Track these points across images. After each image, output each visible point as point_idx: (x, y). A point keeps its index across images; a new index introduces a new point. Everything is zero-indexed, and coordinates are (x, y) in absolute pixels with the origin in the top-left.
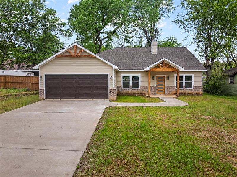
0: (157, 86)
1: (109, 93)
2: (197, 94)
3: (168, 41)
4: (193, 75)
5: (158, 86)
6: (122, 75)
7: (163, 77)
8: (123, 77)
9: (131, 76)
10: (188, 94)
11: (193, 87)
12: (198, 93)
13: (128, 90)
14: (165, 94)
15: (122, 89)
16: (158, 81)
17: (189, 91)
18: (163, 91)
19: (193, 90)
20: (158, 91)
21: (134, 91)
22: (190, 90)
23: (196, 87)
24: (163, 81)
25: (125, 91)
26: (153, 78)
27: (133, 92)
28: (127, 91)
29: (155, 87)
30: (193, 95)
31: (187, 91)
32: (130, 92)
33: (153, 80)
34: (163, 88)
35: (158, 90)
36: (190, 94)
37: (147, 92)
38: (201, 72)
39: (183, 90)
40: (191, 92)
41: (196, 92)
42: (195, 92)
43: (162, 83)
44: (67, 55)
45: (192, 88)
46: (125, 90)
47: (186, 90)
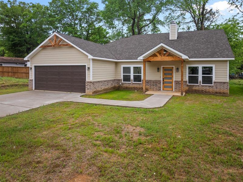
0: (163, 80)
1: (86, 87)
2: (220, 93)
3: (226, 24)
4: (213, 66)
5: (165, 80)
6: (123, 66)
7: (171, 68)
8: (124, 68)
9: (132, 67)
10: (206, 92)
11: (214, 83)
12: (222, 91)
13: (129, 83)
14: (174, 90)
15: (123, 82)
16: (164, 74)
17: (208, 88)
18: (172, 87)
19: (213, 86)
20: (164, 87)
21: (136, 86)
22: (209, 86)
23: (218, 82)
24: (172, 74)
25: (125, 85)
26: (158, 69)
27: (133, 86)
28: (128, 85)
29: (160, 81)
30: (214, 95)
31: (204, 88)
32: (131, 86)
33: (158, 73)
34: (171, 83)
35: (165, 85)
36: (209, 92)
37: (150, 87)
38: (226, 61)
39: (199, 86)
40: (211, 90)
41: (218, 90)
42: (215, 90)
43: (170, 76)
44: (50, 46)
45: (213, 85)
46: (125, 83)
47: (203, 86)
